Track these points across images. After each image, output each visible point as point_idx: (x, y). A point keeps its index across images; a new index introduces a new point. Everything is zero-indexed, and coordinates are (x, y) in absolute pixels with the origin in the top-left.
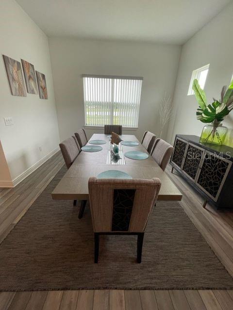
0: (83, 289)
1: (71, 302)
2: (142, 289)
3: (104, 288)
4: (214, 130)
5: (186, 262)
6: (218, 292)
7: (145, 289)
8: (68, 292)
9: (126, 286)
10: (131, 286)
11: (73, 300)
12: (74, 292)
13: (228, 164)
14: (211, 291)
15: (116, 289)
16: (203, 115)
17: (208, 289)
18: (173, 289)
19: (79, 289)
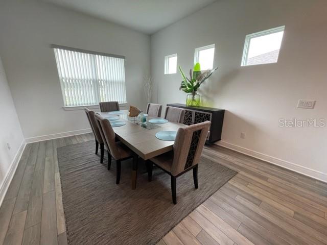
0: (182, 220)
1: (182, 230)
2: (208, 197)
3: (193, 210)
4: (193, 97)
5: (215, 175)
6: (233, 178)
7: (210, 196)
8: (175, 228)
9: (201, 201)
10: (203, 200)
11: (182, 229)
12: (179, 225)
13: (210, 115)
14: (231, 180)
15: (198, 206)
16: (187, 87)
17: (230, 179)
18: (219, 188)
19: (180, 221)
